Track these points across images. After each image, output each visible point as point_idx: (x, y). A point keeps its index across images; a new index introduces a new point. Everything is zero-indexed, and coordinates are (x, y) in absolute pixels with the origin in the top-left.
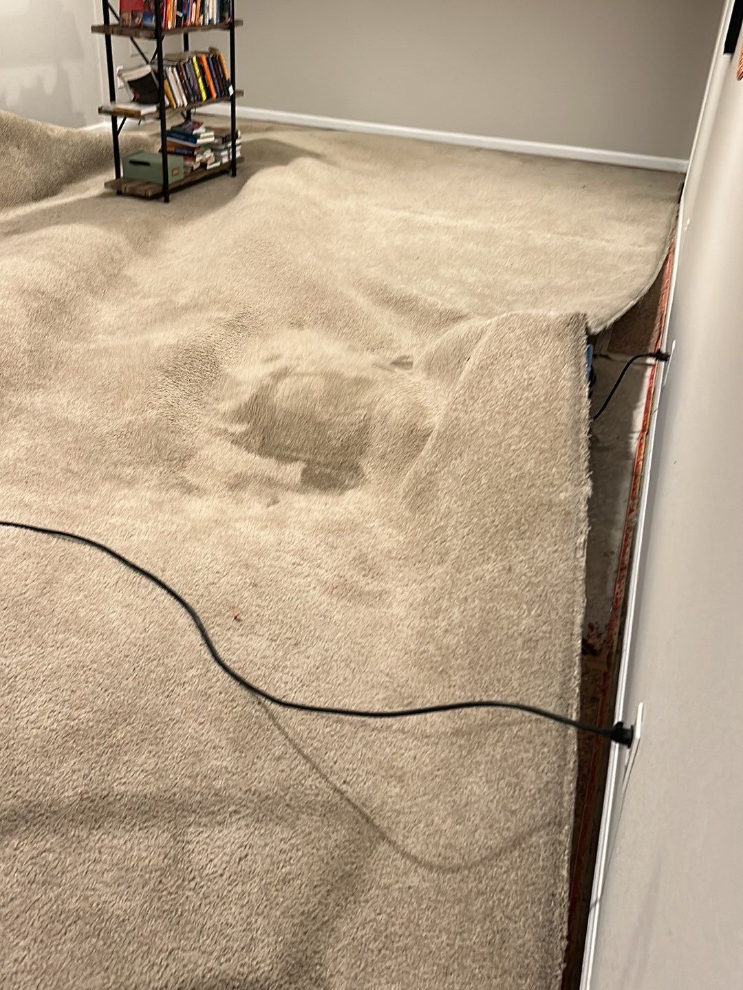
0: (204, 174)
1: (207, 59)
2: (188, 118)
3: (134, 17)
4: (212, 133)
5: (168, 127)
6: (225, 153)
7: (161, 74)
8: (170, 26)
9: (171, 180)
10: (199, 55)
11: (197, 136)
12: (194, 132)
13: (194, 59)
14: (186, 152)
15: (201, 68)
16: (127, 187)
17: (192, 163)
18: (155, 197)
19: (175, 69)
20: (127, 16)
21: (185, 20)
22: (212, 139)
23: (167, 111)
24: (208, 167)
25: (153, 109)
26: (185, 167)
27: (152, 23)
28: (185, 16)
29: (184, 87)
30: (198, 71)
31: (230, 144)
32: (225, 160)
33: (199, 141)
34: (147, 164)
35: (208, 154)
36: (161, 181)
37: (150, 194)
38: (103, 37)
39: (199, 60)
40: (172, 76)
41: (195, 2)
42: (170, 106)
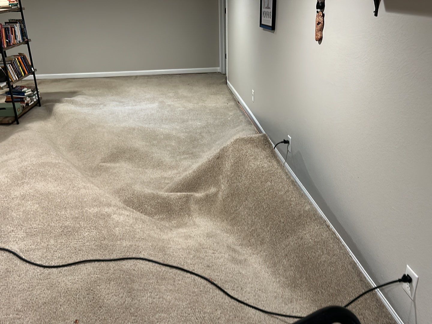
0: (29, 108)
4: (30, 90)
6: (34, 97)
7: (5, 69)
8: (5, 46)
10: (18, 57)
13: (16, 59)
15: (19, 62)
18: (12, 123)
19: (10, 65)
21: (10, 43)
22: (31, 92)
23: (10, 83)
24: (30, 105)
26: (22, 106)
30: (19, 64)
31: (36, 92)
33: (25, 94)
34: (4, 109)
35: (28, 99)
36: (14, 115)
37: (11, 121)
39: (18, 59)
40: (10, 68)
41: (12, 34)
42: (11, 81)
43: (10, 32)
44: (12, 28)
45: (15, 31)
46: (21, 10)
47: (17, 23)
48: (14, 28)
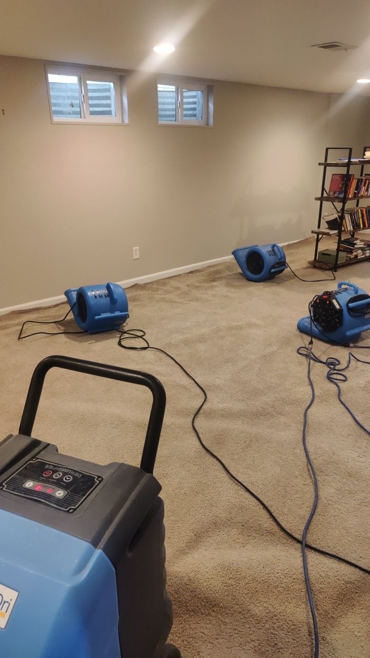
0: (356, 260)
1: (366, 210)
2: (353, 236)
3: (334, 193)
4: (363, 243)
5: (343, 239)
6: (368, 252)
7: (342, 218)
8: (350, 196)
9: (339, 262)
11: (356, 244)
12: (355, 242)
13: (359, 211)
14: (348, 250)
16: (318, 264)
17: (351, 256)
18: (330, 269)
20: (332, 193)
22: (362, 246)
25: (336, 232)
27: (342, 196)
28: (359, 193)
29: (352, 222)
30: (360, 216)
32: (368, 255)
33: (356, 246)
34: (329, 255)
35: (360, 252)
36: (334, 262)
37: (328, 267)
38: (319, 202)
39: (362, 211)
40: (347, 218)
41: (364, 186)
42: (344, 230)
43: (363, 183)
44: (366, 180)
45: (369, 183)
48: (369, 180)
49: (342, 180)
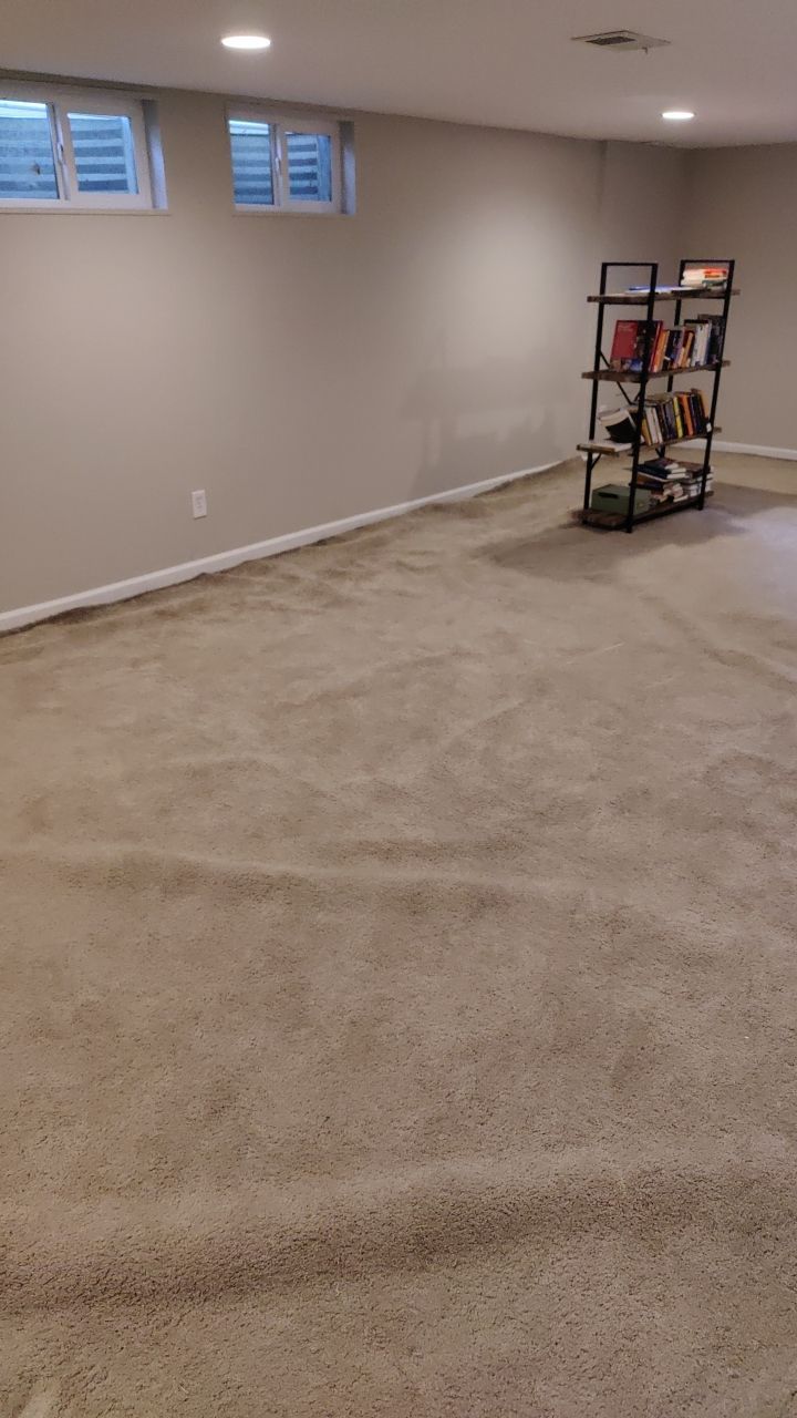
0: (669, 507)
1: (688, 399)
2: (662, 454)
3: (623, 363)
4: (684, 470)
5: (641, 461)
6: (694, 487)
7: (639, 416)
8: (656, 369)
9: (636, 512)
10: (681, 396)
11: (669, 472)
12: (667, 468)
13: (675, 400)
14: (654, 486)
15: (681, 407)
16: (592, 518)
17: (659, 497)
18: (618, 528)
19: (654, 410)
20: (617, 363)
21: (672, 364)
22: (683, 476)
23: (642, 448)
24: (675, 501)
25: (628, 446)
26: (651, 500)
27: (638, 368)
28: (673, 361)
29: (662, 425)
30: (677, 410)
31: (700, 479)
32: (694, 494)
33: (669, 477)
34: (615, 496)
35: (678, 488)
36: (626, 513)
37: (614, 524)
38: (591, 382)
39: (680, 400)
40: (651, 415)
41: (684, 346)
42: (645, 444)
43: (681, 340)
44: (687, 333)
45: (694, 339)
46: (726, 295)
47: (706, 322)
48: (694, 333)
49: (638, 335)
